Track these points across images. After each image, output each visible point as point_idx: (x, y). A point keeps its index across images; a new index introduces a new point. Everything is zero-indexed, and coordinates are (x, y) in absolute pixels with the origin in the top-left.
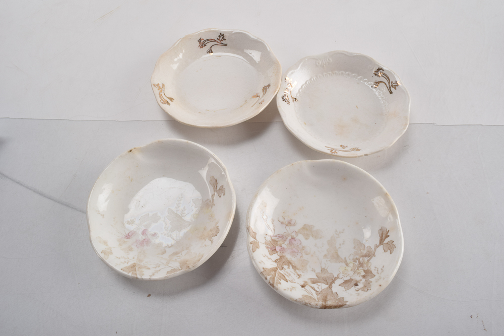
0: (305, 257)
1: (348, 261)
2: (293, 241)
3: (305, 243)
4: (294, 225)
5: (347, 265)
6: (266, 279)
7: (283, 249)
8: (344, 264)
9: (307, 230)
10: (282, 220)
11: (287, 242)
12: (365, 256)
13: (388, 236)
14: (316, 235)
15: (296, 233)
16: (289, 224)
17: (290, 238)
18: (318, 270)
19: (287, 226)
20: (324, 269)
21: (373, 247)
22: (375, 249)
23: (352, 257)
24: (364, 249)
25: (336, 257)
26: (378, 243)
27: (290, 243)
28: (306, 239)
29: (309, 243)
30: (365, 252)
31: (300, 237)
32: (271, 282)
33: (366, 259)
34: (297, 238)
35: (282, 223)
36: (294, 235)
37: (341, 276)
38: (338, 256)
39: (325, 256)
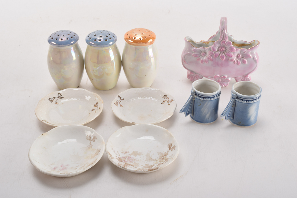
0: (137, 162)
1: (157, 160)
2: (129, 158)
3: (135, 157)
4: (128, 152)
5: (157, 161)
6: (121, 166)
7: (125, 161)
8: (156, 161)
9: (135, 153)
10: (122, 152)
11: (127, 159)
12: (164, 156)
13: (171, 146)
14: (140, 154)
15: (130, 155)
16: (126, 152)
17: (128, 157)
18: (145, 165)
19: (125, 153)
20: (147, 164)
21: (167, 152)
22: (168, 152)
23: (158, 158)
24: (163, 154)
25: (151, 159)
26: (168, 150)
27: (128, 159)
28: (135, 156)
29: (138, 157)
30: (164, 155)
31: (132, 156)
32: (123, 167)
33: (165, 157)
34: (131, 157)
35: (122, 153)
36: (129, 156)
37: (155, 164)
38: (152, 159)
39: (146, 160)
